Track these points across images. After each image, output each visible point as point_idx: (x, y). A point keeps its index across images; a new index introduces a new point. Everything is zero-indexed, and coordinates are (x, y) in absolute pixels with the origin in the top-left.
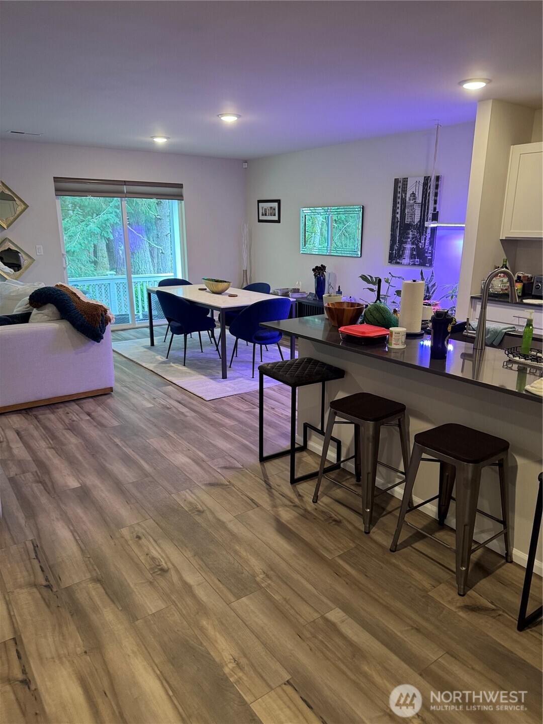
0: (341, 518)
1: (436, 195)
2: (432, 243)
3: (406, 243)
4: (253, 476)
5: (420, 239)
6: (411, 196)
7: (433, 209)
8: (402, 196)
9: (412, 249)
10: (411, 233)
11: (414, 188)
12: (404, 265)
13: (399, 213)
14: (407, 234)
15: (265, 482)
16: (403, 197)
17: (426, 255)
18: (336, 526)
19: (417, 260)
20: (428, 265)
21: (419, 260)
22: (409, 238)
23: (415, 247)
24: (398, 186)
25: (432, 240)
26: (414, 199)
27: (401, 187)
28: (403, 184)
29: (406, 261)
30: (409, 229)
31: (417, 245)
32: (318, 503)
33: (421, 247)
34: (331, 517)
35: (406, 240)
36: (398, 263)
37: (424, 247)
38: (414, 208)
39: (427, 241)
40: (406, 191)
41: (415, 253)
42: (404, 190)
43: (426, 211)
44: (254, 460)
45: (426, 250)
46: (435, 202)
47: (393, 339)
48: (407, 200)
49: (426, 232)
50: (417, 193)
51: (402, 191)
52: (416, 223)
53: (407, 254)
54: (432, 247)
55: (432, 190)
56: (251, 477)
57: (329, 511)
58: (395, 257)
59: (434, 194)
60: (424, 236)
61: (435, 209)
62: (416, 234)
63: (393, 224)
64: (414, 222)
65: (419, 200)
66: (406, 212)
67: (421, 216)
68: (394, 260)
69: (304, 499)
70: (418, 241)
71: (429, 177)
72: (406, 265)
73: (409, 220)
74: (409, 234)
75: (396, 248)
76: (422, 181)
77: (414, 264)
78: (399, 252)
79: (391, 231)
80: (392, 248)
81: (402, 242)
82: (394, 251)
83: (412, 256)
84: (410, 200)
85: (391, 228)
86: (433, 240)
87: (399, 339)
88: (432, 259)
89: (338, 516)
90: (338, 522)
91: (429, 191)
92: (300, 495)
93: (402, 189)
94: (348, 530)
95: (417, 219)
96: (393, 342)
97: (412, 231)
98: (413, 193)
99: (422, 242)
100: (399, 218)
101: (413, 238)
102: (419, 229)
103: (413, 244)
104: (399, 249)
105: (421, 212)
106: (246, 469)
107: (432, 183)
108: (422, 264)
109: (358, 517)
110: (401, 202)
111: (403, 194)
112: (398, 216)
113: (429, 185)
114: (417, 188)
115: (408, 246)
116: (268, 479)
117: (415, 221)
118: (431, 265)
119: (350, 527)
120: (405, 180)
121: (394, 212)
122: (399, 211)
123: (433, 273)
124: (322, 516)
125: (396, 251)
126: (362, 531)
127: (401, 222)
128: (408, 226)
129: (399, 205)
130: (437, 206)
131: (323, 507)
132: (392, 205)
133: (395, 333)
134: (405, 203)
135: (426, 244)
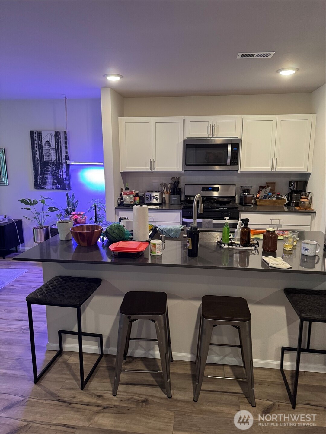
0: (145, 397)
1: (66, 143)
2: (68, 174)
3: (47, 174)
4: (43, 401)
5: (58, 171)
6: (46, 143)
7: (65, 152)
8: (38, 143)
9: (53, 179)
10: (50, 168)
11: (47, 137)
12: (48, 189)
13: (38, 154)
14: (47, 169)
15: (58, 400)
16: (40, 143)
17: (65, 182)
18: (148, 406)
19: (58, 186)
20: (68, 189)
21: (60, 186)
22: (49, 171)
23: (55, 177)
24: (33, 135)
25: (67, 172)
26: (49, 145)
27: (37, 137)
28: (38, 135)
29: (50, 186)
30: (48, 165)
31: (56, 176)
32: (118, 394)
33: (60, 177)
34: (138, 401)
35: (47, 173)
36: (43, 188)
37: (63, 177)
38: (50, 151)
39: (64, 173)
40: (41, 139)
41: (55, 181)
42: (40, 138)
43: (60, 153)
44: (29, 386)
45: (65, 179)
46: (66, 148)
47: (156, 249)
48: (43, 145)
49: (62, 167)
50: (50, 142)
51: (38, 139)
52: (53, 161)
53: (49, 182)
54: (69, 177)
55: (62, 140)
56: (42, 403)
57: (131, 396)
58: (39, 184)
59: (64, 142)
60: (61, 170)
61: (66, 152)
62: (54, 168)
63: (34, 162)
64: (51, 161)
65: (53, 146)
66: (44, 154)
67: (56, 157)
68: (39, 186)
69: (105, 398)
70: (57, 173)
71: (59, 131)
72: (50, 189)
73: (47, 159)
74: (49, 169)
75: (40, 178)
76: (54, 134)
77: (56, 189)
78: (42, 181)
79: (33, 166)
80: (36, 178)
81: (43, 174)
82: (38, 181)
83: (54, 183)
84: (45, 145)
85: (33, 165)
86: (69, 172)
87: (160, 248)
88: (70, 185)
89: (141, 396)
90: (145, 401)
91: (60, 141)
92: (99, 396)
93: (38, 138)
94: (158, 404)
95: (53, 158)
96: (157, 251)
97: (51, 167)
98: (47, 141)
99: (60, 174)
100: (38, 158)
101: (52, 171)
102: (56, 165)
103: (53, 175)
104: (42, 179)
105: (56, 154)
106: (29, 398)
107: (62, 135)
108: (63, 188)
109: (153, 388)
110: (39, 147)
111: (39, 142)
112: (38, 156)
113: (59, 136)
114: (50, 138)
115: (50, 177)
116: (59, 396)
117: (52, 159)
118: (70, 189)
119: (157, 400)
120: (39, 133)
121: (34, 153)
122: (37, 153)
123: (73, 194)
124: (131, 404)
125: (39, 180)
126: (167, 399)
127: (40, 160)
128: (48, 163)
129: (37, 149)
130: (68, 150)
131: (124, 395)
132: (31, 149)
133: (158, 245)
134: (42, 148)
135: (64, 175)
